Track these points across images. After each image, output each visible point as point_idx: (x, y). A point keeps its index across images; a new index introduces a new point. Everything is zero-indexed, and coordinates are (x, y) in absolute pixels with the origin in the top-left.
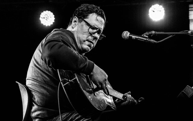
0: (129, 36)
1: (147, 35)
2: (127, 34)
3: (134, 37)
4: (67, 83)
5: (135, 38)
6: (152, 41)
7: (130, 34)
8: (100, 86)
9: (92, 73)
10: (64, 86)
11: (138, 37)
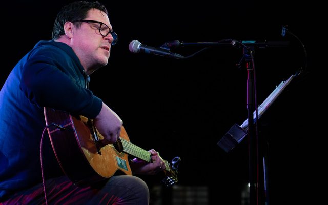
0: (141, 49)
1: (168, 47)
2: (136, 45)
3: (147, 49)
4: (55, 130)
5: (149, 52)
6: (177, 55)
7: (141, 46)
8: (109, 137)
9: (98, 117)
10: (51, 134)
11: (153, 50)
